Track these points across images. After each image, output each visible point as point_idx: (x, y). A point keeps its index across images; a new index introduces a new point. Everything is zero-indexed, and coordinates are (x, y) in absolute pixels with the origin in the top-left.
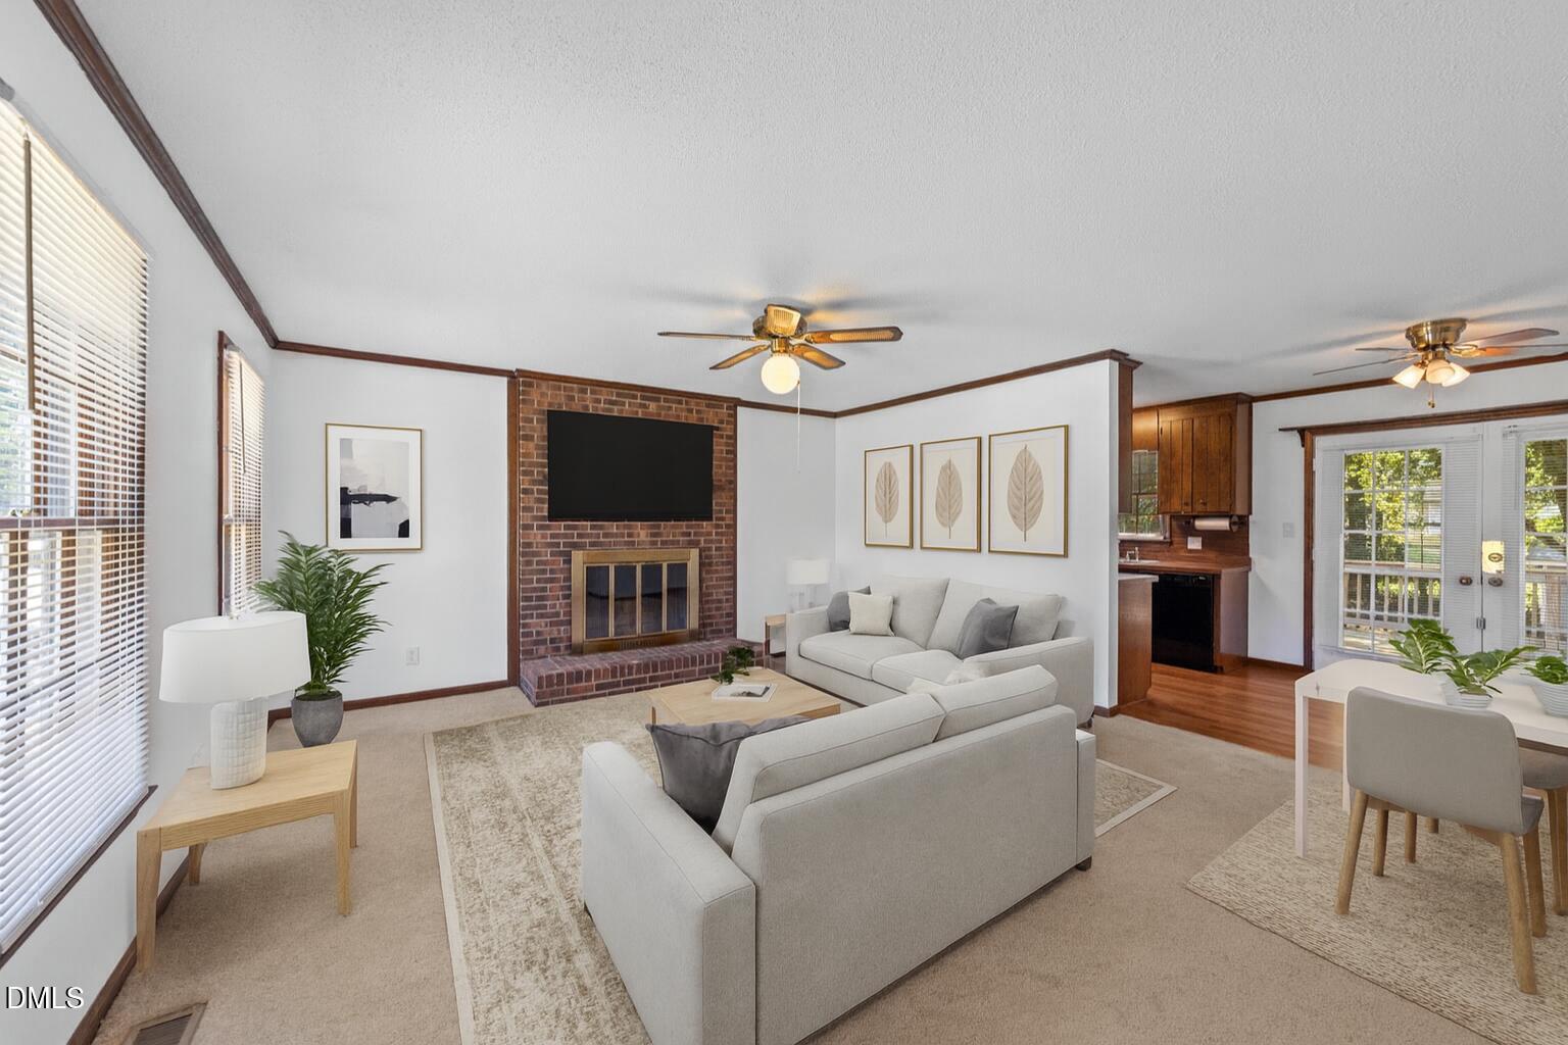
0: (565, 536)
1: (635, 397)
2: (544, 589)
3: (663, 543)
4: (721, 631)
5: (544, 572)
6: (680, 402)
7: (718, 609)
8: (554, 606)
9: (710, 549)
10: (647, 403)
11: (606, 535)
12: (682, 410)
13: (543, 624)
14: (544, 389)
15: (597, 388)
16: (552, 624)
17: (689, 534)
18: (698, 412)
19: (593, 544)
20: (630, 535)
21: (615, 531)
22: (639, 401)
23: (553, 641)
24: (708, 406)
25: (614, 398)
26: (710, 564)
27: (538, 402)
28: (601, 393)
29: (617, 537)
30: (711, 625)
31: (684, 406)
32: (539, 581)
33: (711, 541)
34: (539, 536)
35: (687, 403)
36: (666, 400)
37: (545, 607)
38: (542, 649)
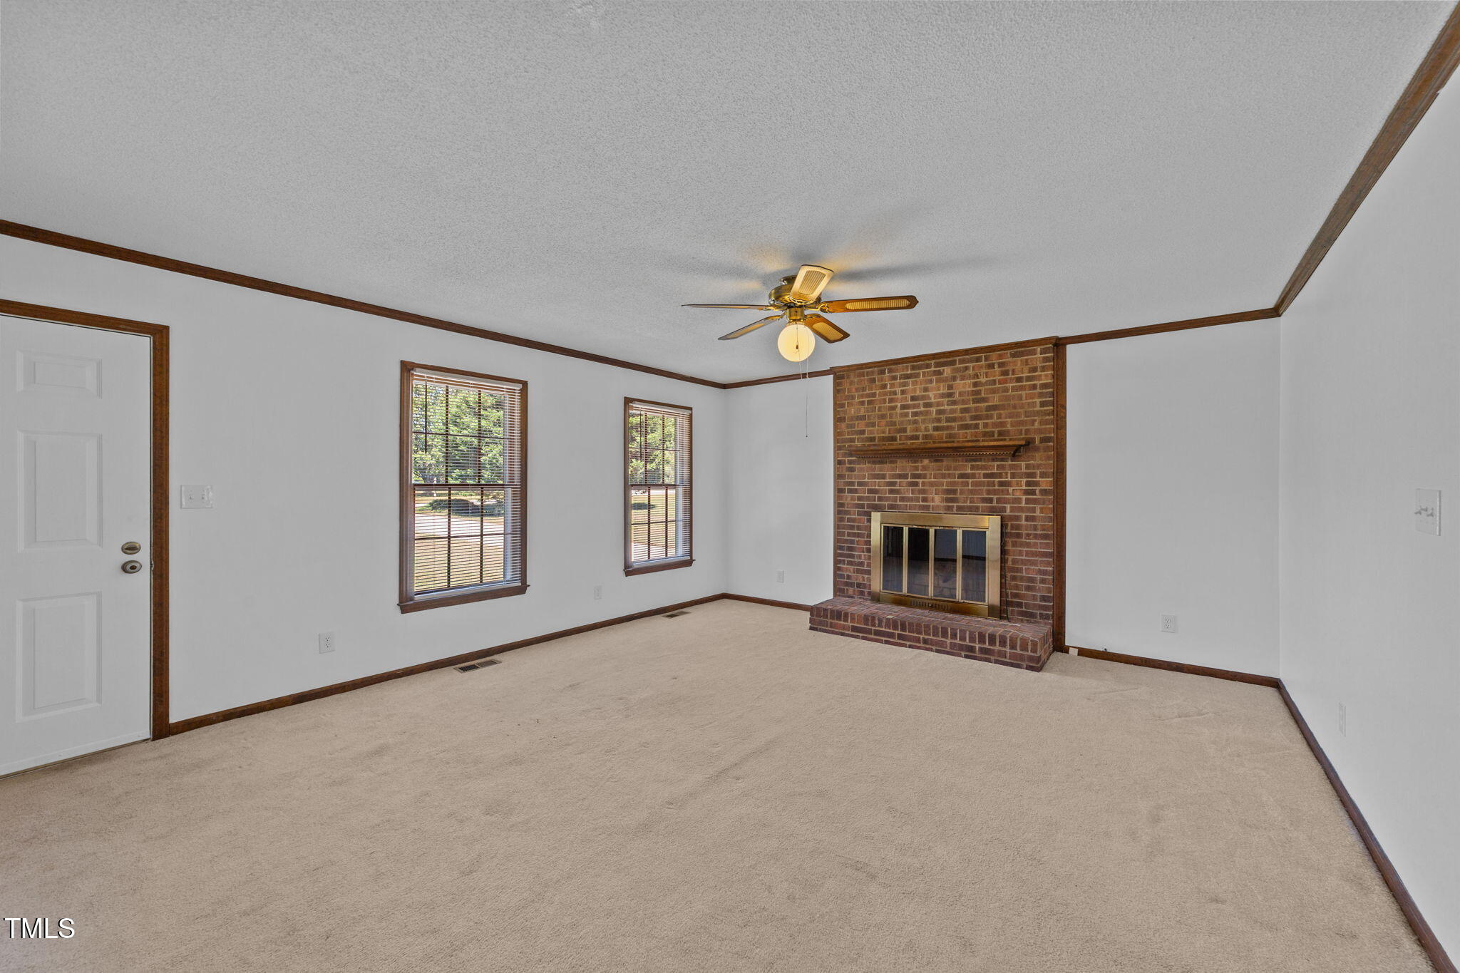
0: (868, 499)
1: (928, 366)
2: (852, 542)
3: (959, 508)
4: (1032, 615)
5: (852, 527)
6: (978, 360)
7: (1028, 588)
8: (860, 557)
9: (1018, 518)
10: (942, 369)
11: (902, 499)
12: (981, 367)
13: (852, 570)
14: (852, 378)
15: (893, 367)
16: (858, 571)
17: (990, 500)
18: (1001, 365)
19: (891, 507)
20: (925, 500)
21: (911, 495)
22: (933, 369)
23: (859, 585)
24: (1013, 356)
25: (909, 372)
26: (1019, 535)
27: (848, 389)
28: (897, 370)
29: (912, 501)
30: (1019, 605)
31: (983, 363)
32: (849, 534)
33: (1021, 509)
34: (849, 498)
35: (986, 359)
36: (962, 362)
37: (853, 556)
38: (851, 591)
